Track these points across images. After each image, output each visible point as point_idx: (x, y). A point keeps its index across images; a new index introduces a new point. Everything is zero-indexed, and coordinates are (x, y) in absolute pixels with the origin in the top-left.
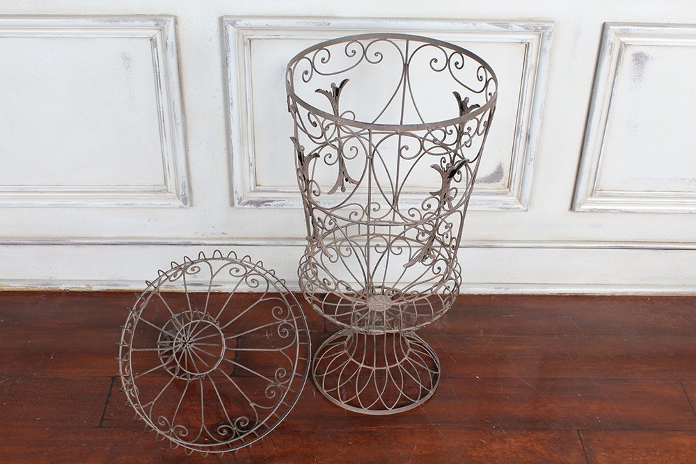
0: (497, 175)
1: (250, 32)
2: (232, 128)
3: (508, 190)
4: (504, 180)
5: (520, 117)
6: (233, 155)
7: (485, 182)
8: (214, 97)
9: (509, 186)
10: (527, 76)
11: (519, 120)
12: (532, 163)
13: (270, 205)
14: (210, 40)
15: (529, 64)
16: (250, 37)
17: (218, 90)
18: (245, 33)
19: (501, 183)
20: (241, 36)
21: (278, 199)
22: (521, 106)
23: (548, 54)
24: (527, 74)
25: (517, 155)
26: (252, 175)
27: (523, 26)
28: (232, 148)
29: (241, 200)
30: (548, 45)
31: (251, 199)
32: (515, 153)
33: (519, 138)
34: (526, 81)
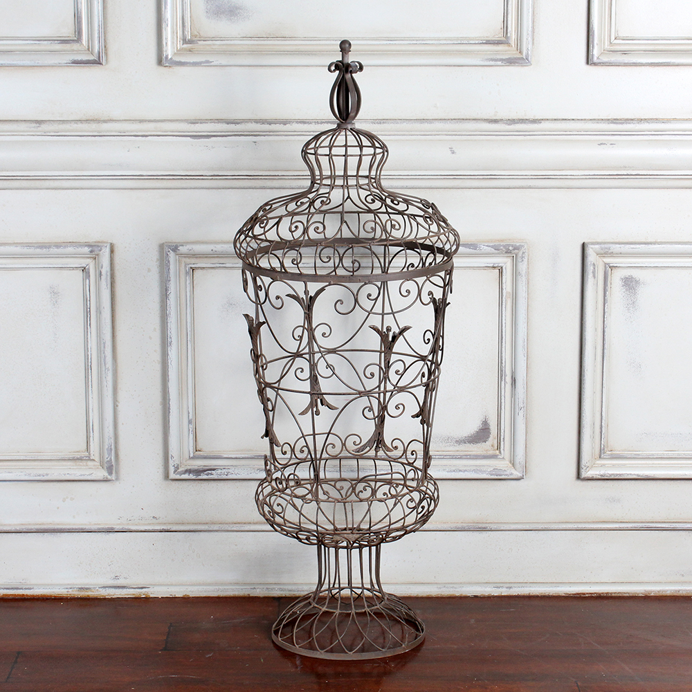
0: (482, 434)
1: (193, 260)
2: (170, 373)
3: (497, 452)
4: (492, 440)
5: (501, 357)
6: (169, 409)
7: (470, 442)
8: (150, 338)
9: (499, 448)
10: (504, 306)
11: (502, 360)
12: (521, 413)
13: (211, 474)
14: (149, 270)
15: (504, 291)
16: (193, 266)
17: (155, 329)
18: (188, 260)
19: (489, 443)
20: (183, 265)
21: (222, 468)
22: (502, 342)
23: (524, 279)
24: (504, 304)
25: (503, 404)
26: (191, 436)
27: (492, 247)
28: (169, 399)
29: (177, 468)
30: (522, 267)
31: (189, 468)
32: (501, 403)
33: (503, 382)
34: (504, 312)
